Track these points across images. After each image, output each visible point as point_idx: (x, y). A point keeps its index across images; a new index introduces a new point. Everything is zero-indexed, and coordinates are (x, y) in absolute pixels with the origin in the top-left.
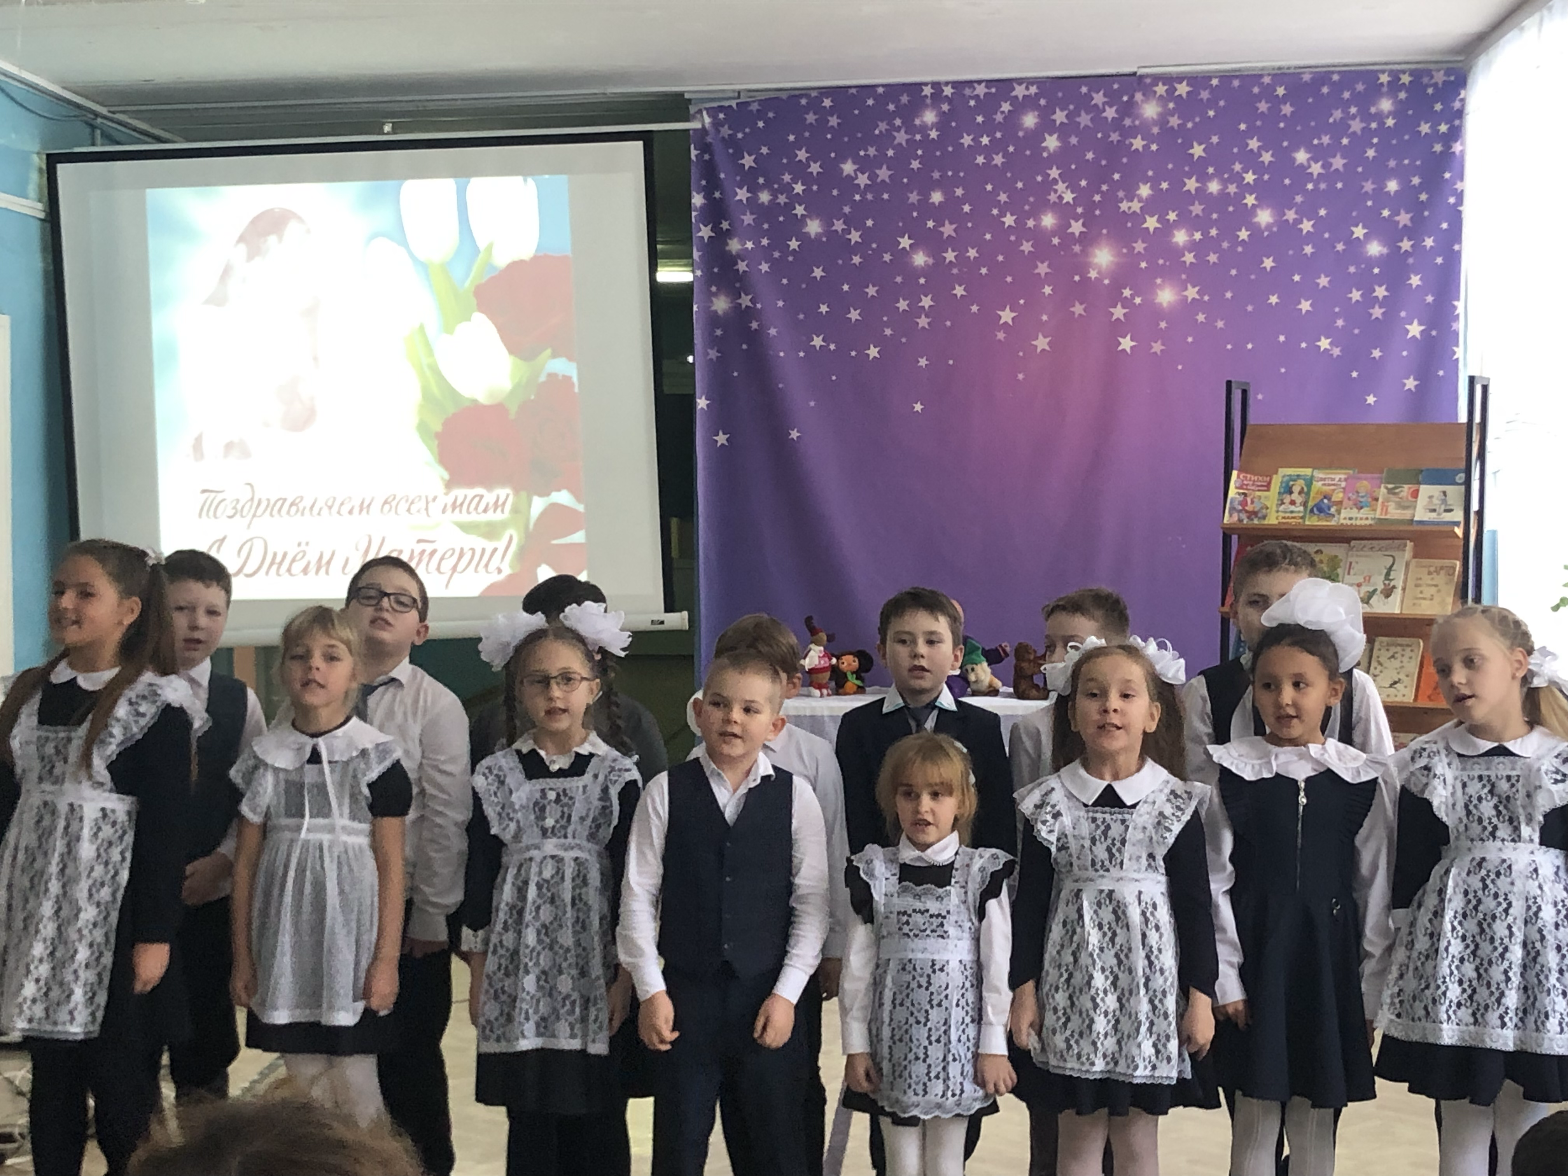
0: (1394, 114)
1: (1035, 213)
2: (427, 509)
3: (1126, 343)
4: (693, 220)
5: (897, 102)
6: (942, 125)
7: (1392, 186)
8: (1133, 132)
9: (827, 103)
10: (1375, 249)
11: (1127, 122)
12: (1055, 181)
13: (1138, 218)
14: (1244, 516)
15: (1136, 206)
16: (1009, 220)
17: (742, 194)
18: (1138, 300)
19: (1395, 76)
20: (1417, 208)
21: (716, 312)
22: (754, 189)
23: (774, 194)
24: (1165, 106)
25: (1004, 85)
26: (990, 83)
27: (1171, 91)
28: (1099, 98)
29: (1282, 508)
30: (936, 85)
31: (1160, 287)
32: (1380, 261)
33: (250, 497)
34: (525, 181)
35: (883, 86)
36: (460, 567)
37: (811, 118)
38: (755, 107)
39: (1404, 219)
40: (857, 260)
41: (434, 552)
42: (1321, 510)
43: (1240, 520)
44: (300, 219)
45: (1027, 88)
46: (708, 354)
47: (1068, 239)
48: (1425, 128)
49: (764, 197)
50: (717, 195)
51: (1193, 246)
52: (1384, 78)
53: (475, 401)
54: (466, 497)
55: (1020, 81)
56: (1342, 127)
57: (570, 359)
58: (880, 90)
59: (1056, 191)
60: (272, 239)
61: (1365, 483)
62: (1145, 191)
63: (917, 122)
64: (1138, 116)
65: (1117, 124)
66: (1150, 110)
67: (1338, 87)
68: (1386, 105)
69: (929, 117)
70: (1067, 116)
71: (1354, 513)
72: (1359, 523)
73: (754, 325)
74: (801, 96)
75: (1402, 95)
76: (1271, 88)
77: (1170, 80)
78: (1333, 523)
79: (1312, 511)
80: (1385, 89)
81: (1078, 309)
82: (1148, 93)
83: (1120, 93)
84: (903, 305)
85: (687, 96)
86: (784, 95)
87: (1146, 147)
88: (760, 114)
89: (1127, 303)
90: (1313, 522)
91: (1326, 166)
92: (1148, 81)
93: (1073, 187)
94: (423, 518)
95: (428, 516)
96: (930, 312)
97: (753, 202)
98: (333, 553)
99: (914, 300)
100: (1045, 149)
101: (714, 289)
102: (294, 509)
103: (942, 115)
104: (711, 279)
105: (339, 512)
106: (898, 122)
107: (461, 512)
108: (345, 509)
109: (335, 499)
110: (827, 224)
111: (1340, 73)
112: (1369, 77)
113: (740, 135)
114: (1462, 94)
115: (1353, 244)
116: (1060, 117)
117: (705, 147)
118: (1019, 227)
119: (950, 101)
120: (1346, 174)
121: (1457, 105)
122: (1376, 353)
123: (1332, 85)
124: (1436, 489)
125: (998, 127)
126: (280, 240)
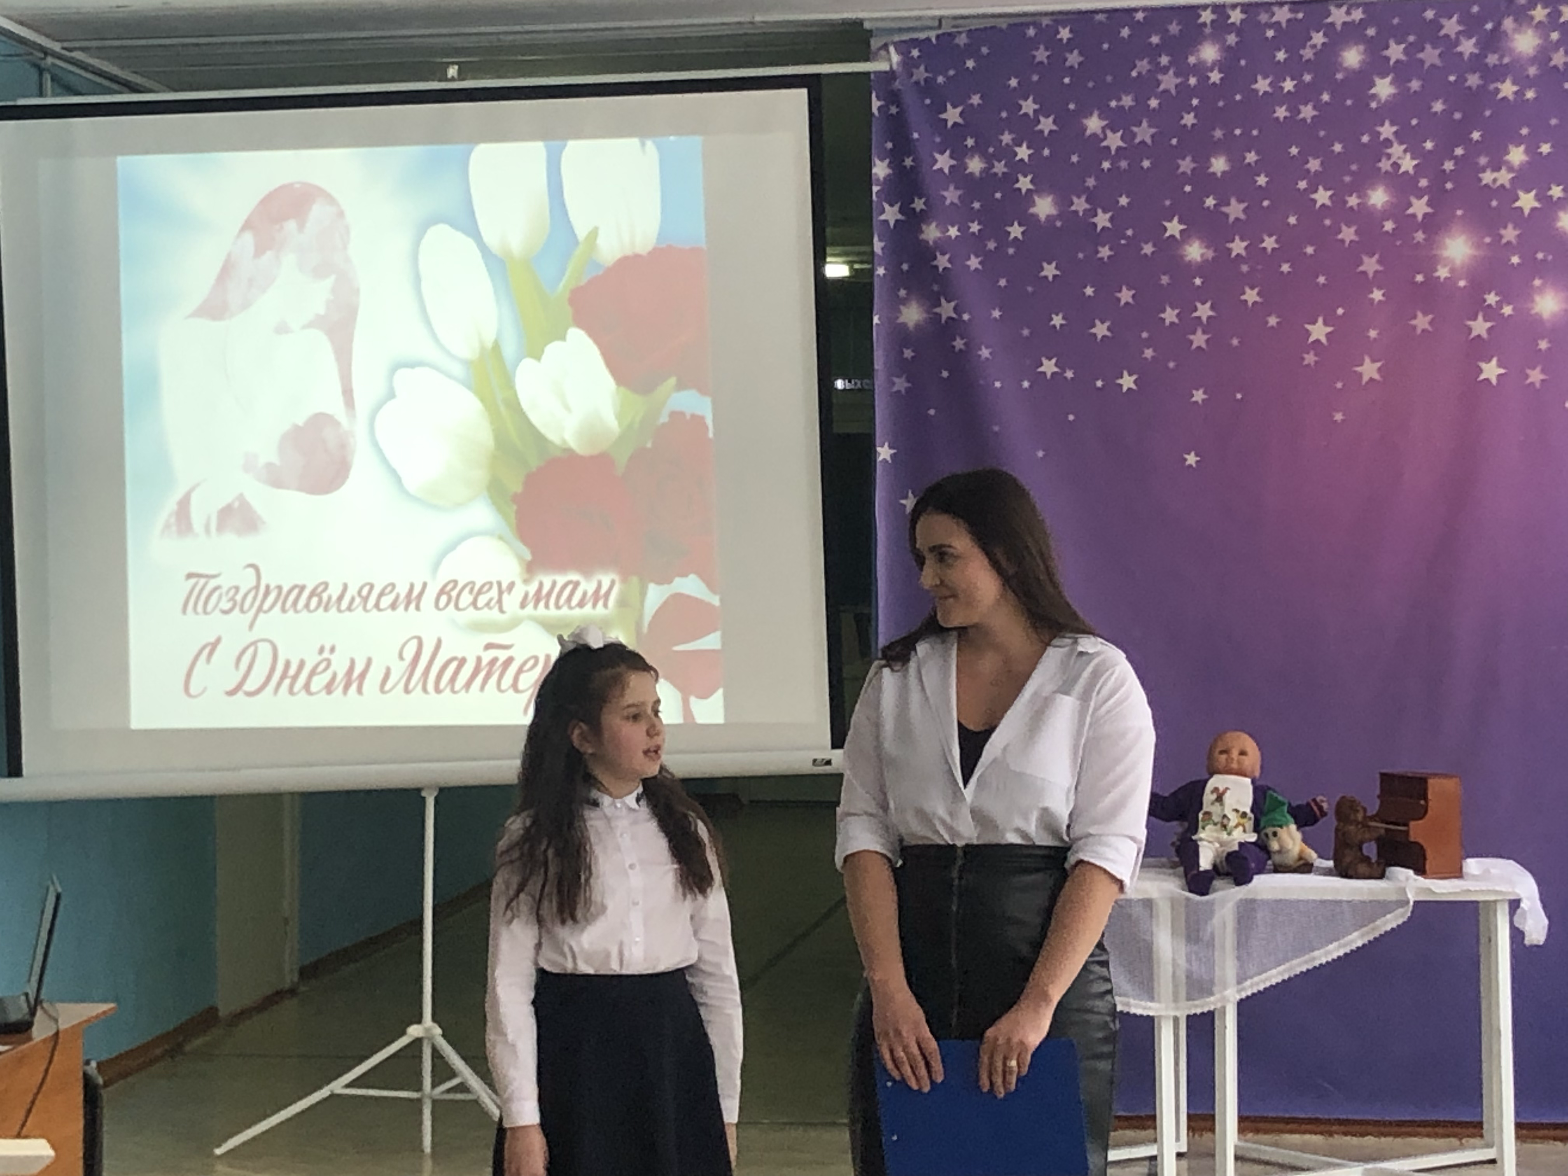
1: (1360, 186)
2: (500, 601)
3: (1491, 371)
4: (874, 197)
5: (1163, 32)
6: (1226, 65)
8: (1499, 73)
9: (1064, 34)
11: (1492, 59)
12: (1388, 143)
13: (1508, 194)
15: (1504, 177)
16: (1322, 197)
17: (944, 162)
18: (1507, 310)
21: (904, 325)
22: (960, 154)
23: (990, 160)
24: (1546, 37)
25: (1316, 9)
26: (1296, 5)
27: (1555, 15)
28: (1451, 26)
30: (1218, 9)
31: (1541, 290)
33: (253, 583)
34: (643, 145)
35: (1144, 9)
37: (1041, 55)
38: (962, 40)
40: (1105, 252)
41: (509, 661)
44: (330, 199)
45: (1348, 13)
46: (894, 384)
47: (1406, 223)
49: (975, 165)
50: (908, 162)
53: (569, 451)
54: (554, 584)
55: (1340, 3)
57: (703, 390)
58: (1140, 16)
59: (1389, 156)
60: (291, 225)
62: (1517, 155)
63: (1192, 60)
64: (1507, 51)
65: (1477, 63)
66: (1525, 43)
69: (1209, 53)
70: (1406, 52)
73: (959, 344)
74: (1027, 25)
81: (1422, 322)
82: (1522, 18)
83: (1480, 20)
84: (1170, 315)
85: (867, 25)
86: (1003, 24)
87: (1519, 94)
88: (971, 50)
89: (1491, 313)
93: (1414, 150)
94: (494, 614)
95: (501, 611)
96: (1209, 326)
97: (958, 172)
98: (369, 662)
99: (1186, 309)
100: (1374, 97)
101: (902, 293)
102: (314, 601)
103: (1227, 50)
104: (897, 278)
105: (377, 606)
106: (1164, 60)
107: (547, 606)
108: (386, 601)
109: (372, 587)
110: (1063, 202)
113: (941, 79)
116: (1395, 52)
117: (892, 96)
118: (1337, 207)
119: (1239, 31)
125: (1307, 67)
126: (301, 227)
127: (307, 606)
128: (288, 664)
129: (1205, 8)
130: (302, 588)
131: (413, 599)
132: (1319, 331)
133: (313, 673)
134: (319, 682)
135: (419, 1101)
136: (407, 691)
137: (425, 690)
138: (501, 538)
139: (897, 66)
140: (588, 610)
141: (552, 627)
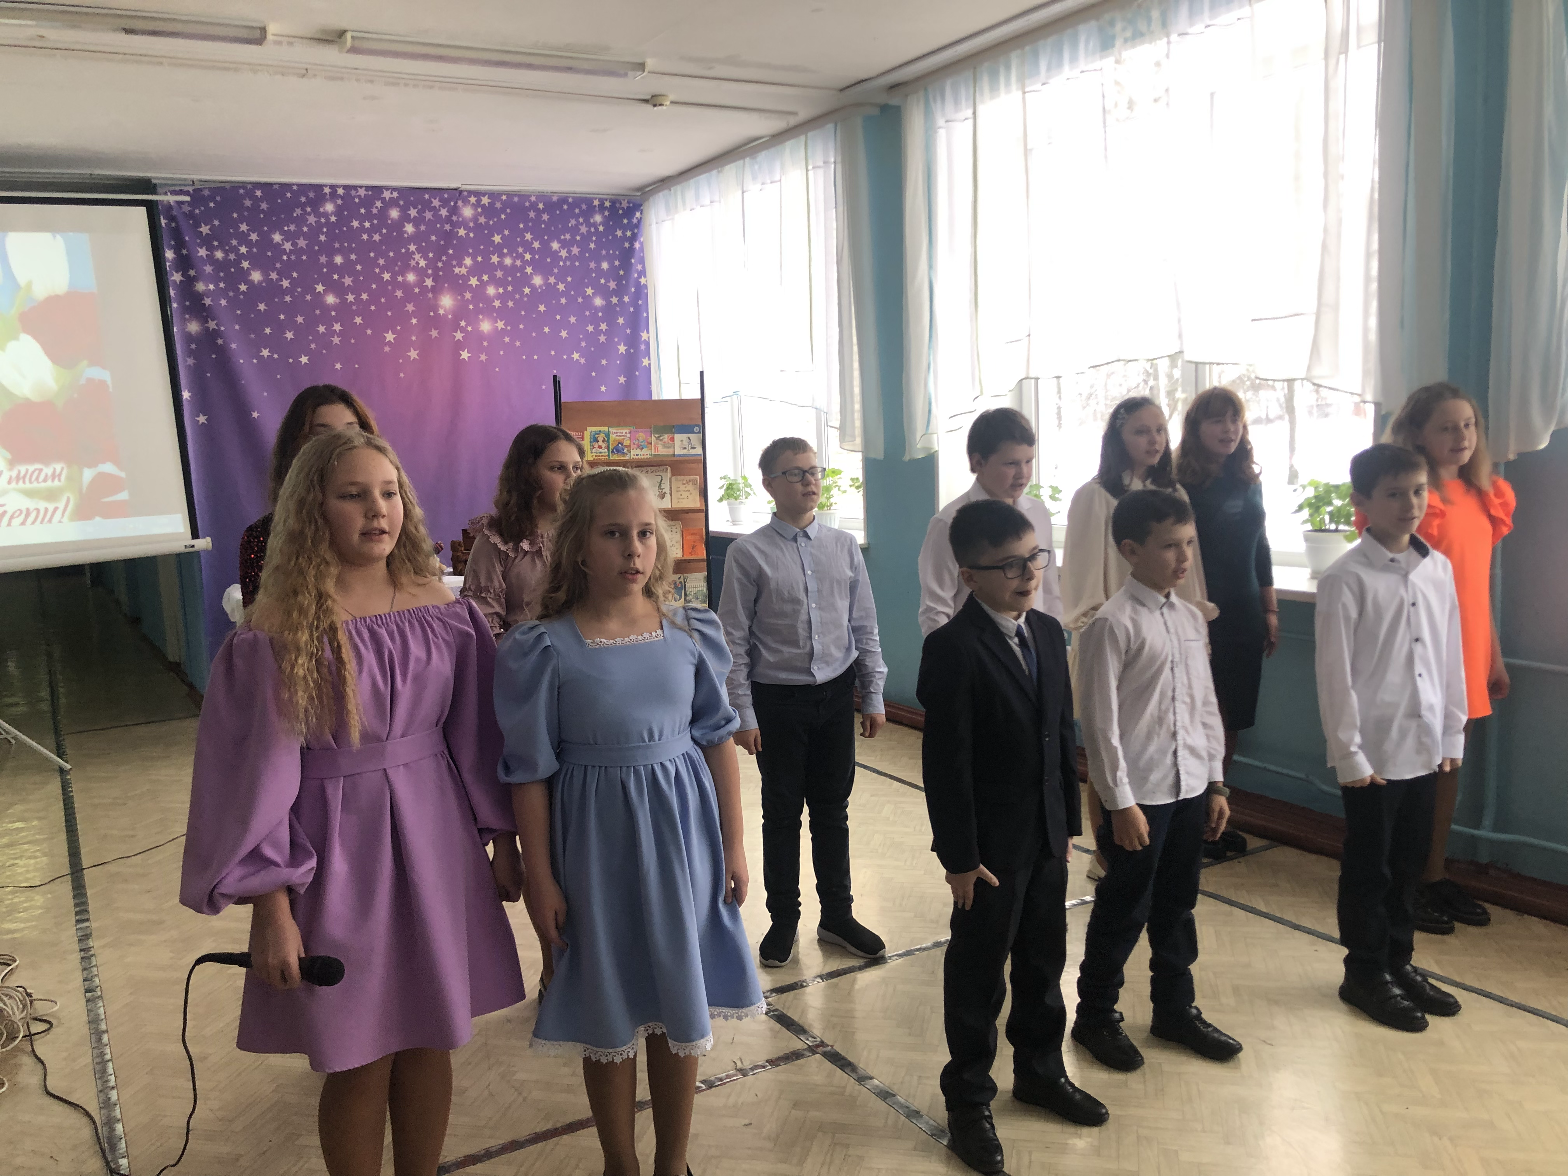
0: (603, 224)
1: (403, 273)
3: (465, 355)
4: (168, 268)
5: (307, 196)
6: (338, 212)
7: (605, 266)
8: (458, 225)
9: (259, 193)
10: (598, 302)
11: (454, 218)
12: (413, 253)
13: (466, 278)
15: (464, 271)
16: (387, 276)
17: (203, 252)
18: (470, 329)
19: (602, 202)
20: (619, 279)
21: (190, 332)
22: (211, 249)
23: (226, 252)
24: (476, 209)
25: (377, 190)
26: (368, 188)
27: (479, 201)
28: (436, 203)
30: (333, 187)
31: (482, 320)
32: (601, 309)
34: (54, 237)
35: (298, 185)
36: (28, 522)
37: (248, 203)
38: (206, 193)
39: (612, 285)
40: (288, 299)
42: (618, 451)
45: (392, 193)
46: (186, 361)
47: (424, 289)
48: (619, 233)
49: (219, 255)
50: (184, 252)
51: (499, 296)
52: (596, 203)
53: (27, 399)
55: (387, 188)
56: (575, 230)
57: (104, 367)
58: (295, 188)
59: (414, 259)
62: (468, 261)
63: (322, 210)
64: (460, 215)
65: (448, 220)
66: (467, 212)
67: (572, 206)
68: (598, 218)
69: (329, 207)
70: (418, 213)
71: (638, 452)
72: (643, 457)
73: (220, 341)
74: (240, 187)
75: (607, 213)
76: (535, 204)
77: (478, 194)
78: (627, 458)
79: (613, 451)
80: (597, 209)
81: (434, 333)
82: (466, 202)
83: (448, 200)
84: (322, 329)
85: (154, 181)
86: (227, 186)
87: (467, 234)
88: (212, 198)
89: (463, 330)
90: (615, 457)
91: (569, 252)
92: (465, 193)
93: (426, 258)
96: (341, 334)
97: (211, 259)
99: (329, 327)
100: (406, 232)
101: (187, 316)
103: (337, 206)
104: (184, 310)
106: (309, 209)
107: (24, 482)
110: (265, 274)
111: (573, 197)
112: (588, 201)
113: (197, 211)
114: (638, 215)
115: (587, 298)
116: (413, 212)
117: (171, 218)
118: (393, 281)
119: (342, 198)
120: (580, 257)
121: (635, 221)
122: (604, 362)
123: (569, 204)
124: (684, 437)
125: (375, 216)
129: (326, 186)
132: (390, 337)
139: (172, 204)
140: (49, 483)
141: (29, 494)
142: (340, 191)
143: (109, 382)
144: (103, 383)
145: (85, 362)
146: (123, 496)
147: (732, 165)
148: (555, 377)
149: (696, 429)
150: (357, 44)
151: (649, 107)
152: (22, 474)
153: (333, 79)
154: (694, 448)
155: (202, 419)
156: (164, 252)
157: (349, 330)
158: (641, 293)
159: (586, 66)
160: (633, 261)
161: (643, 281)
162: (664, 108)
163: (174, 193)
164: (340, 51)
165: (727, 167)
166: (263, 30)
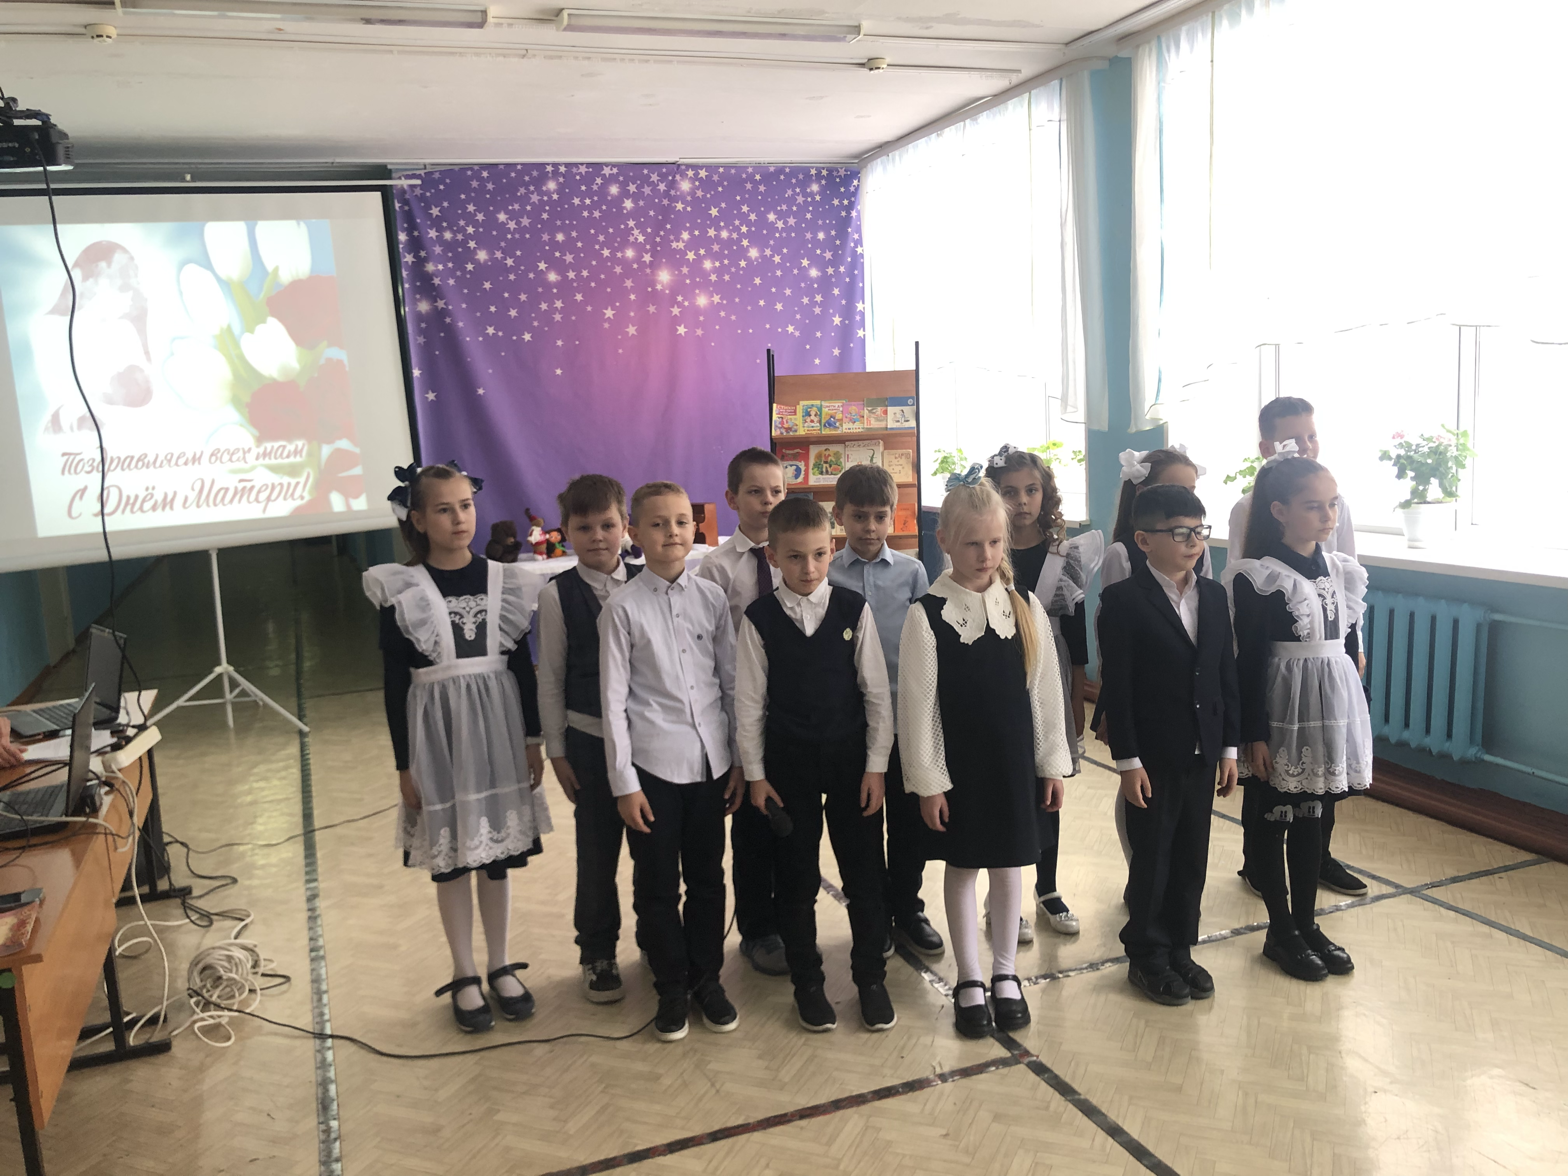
0: (819, 193)
1: (622, 248)
2: (244, 458)
3: (682, 330)
4: (401, 250)
5: (530, 175)
6: (559, 191)
7: (821, 236)
8: (675, 199)
9: (485, 174)
10: (814, 273)
11: (673, 192)
12: (632, 229)
13: (683, 253)
14: (783, 431)
15: (681, 245)
16: (606, 253)
17: (433, 234)
18: (686, 304)
19: (819, 170)
20: (835, 249)
21: (420, 312)
22: (440, 230)
23: (454, 233)
24: (693, 183)
25: (597, 167)
26: (589, 165)
27: (696, 174)
28: (655, 178)
29: (806, 425)
30: (555, 165)
31: (698, 295)
32: (818, 280)
34: (299, 224)
35: (522, 164)
36: (274, 497)
37: (475, 184)
38: (437, 176)
39: (828, 255)
40: (512, 277)
41: (252, 488)
42: (830, 425)
43: (782, 433)
44: (124, 250)
45: (611, 169)
46: (418, 341)
47: (642, 264)
48: (836, 202)
49: (448, 235)
50: (416, 233)
51: (715, 270)
52: (813, 172)
53: (274, 380)
54: (273, 447)
55: (607, 165)
56: (792, 201)
57: (341, 348)
58: (519, 167)
59: (633, 235)
60: (103, 264)
61: (854, 407)
62: (685, 236)
63: (544, 188)
64: (677, 189)
65: (666, 194)
66: (685, 186)
67: (789, 176)
68: (815, 188)
69: (552, 185)
70: (636, 188)
71: (851, 425)
72: (855, 431)
74: (468, 169)
75: (823, 182)
76: (752, 175)
77: (696, 167)
78: (839, 432)
79: (825, 426)
80: (814, 178)
81: (652, 309)
82: (684, 175)
83: (667, 174)
84: (544, 306)
85: (389, 167)
86: (456, 168)
87: (684, 209)
88: (441, 181)
89: (680, 305)
90: (826, 432)
91: (785, 223)
92: (683, 167)
93: (644, 233)
94: (241, 465)
95: (246, 462)
96: (562, 311)
97: (440, 240)
98: (175, 493)
99: (551, 304)
100: (625, 208)
101: (418, 296)
102: (140, 464)
103: (559, 184)
104: (416, 290)
105: (176, 464)
106: (532, 188)
107: (270, 458)
108: (182, 461)
109: (172, 455)
110: (491, 253)
111: (789, 167)
112: (805, 171)
113: (428, 194)
114: (855, 182)
115: (803, 270)
116: (632, 188)
117: (405, 202)
118: (613, 258)
119: (564, 176)
120: (797, 228)
121: (852, 189)
122: (819, 334)
123: (786, 175)
124: (897, 409)
125: (595, 193)
126: (109, 265)
127: (136, 466)
128: (128, 498)
129: (548, 164)
130: (132, 458)
131: (196, 459)
132: (609, 313)
133: (144, 501)
134: (147, 506)
135: (223, 705)
136: (198, 506)
137: (208, 505)
138: (241, 425)
139: (405, 187)
140: (292, 459)
141: (274, 469)
142: (562, 169)
143: (346, 362)
144: (340, 362)
145: (325, 343)
146: (357, 471)
147: (953, 127)
148: (769, 351)
149: (910, 401)
150: (574, 21)
151: (865, 71)
152: (268, 450)
153: (551, 58)
154: (908, 421)
155: (431, 396)
156: (397, 235)
157: (571, 307)
158: (857, 262)
159: (800, 31)
160: (849, 230)
161: (859, 250)
162: (881, 71)
163: (408, 177)
164: (557, 30)
165: (947, 130)
166: (484, 12)
